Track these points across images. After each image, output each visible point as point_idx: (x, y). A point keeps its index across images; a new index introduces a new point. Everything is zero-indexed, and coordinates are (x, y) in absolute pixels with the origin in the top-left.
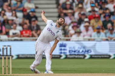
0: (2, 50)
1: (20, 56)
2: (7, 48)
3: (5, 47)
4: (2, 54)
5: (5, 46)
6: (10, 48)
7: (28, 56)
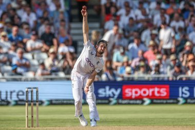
0: (25, 94)
1: (54, 102)
2: (32, 91)
3: (29, 90)
4: (25, 99)
5: (30, 88)
6: (37, 91)
7: (65, 102)
